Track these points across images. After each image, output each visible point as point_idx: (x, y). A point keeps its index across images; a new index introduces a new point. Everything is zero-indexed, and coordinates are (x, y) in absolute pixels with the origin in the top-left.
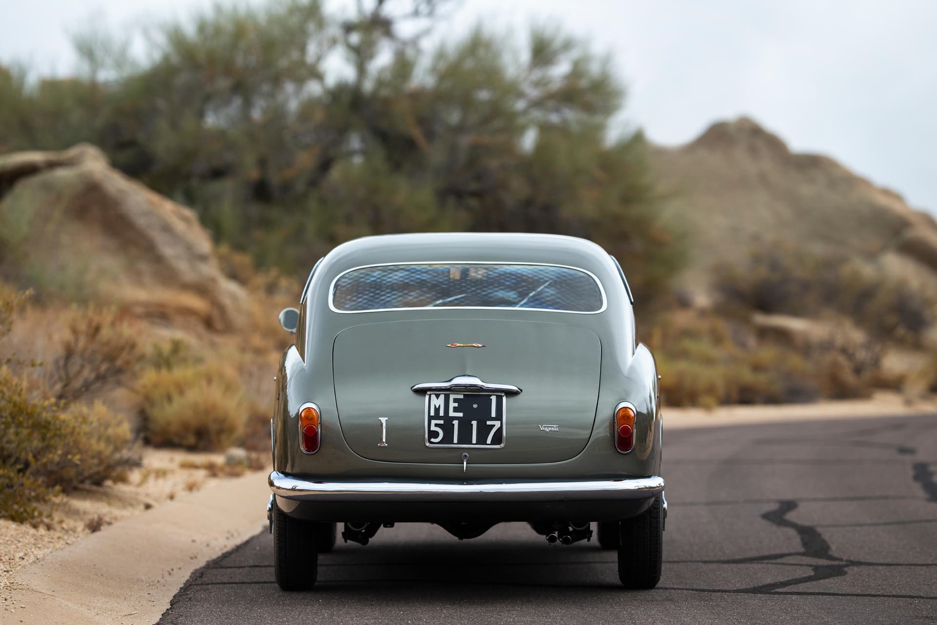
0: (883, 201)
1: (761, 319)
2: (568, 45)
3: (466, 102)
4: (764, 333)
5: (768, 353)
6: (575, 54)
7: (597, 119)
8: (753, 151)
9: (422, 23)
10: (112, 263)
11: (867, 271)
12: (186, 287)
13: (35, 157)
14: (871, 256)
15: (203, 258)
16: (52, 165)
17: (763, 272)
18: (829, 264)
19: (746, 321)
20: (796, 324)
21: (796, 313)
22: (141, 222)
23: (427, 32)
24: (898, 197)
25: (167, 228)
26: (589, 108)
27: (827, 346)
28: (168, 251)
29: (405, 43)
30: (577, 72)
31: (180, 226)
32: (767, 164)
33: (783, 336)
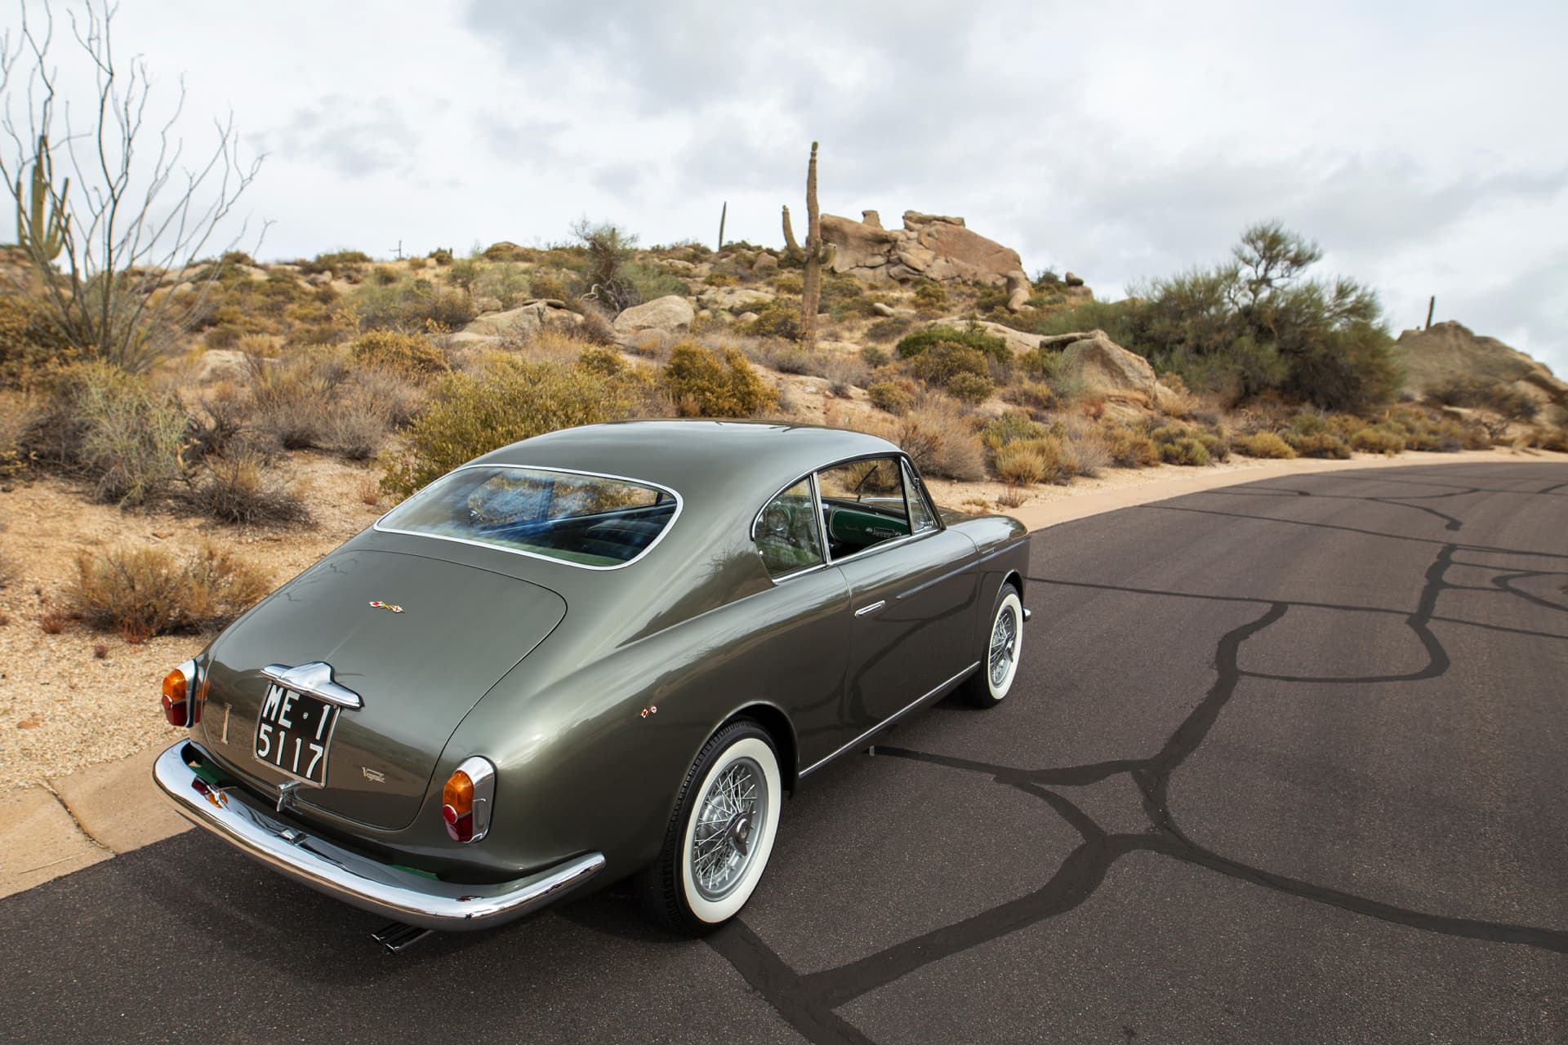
0: (1520, 358)
1: (1446, 408)
2: (1355, 289)
3: (1299, 313)
4: (1447, 414)
5: (1444, 424)
6: (1359, 292)
7: (1368, 320)
8: (1456, 336)
9: (1286, 280)
10: (1106, 379)
11: (1508, 388)
12: (1136, 390)
13: (1077, 335)
14: (1511, 382)
15: (1147, 378)
16: (1083, 338)
17: (1450, 388)
18: (1487, 385)
19: (1440, 409)
20: (1464, 411)
21: (1465, 406)
22: (1119, 362)
23: (1288, 284)
24: (1529, 356)
25: (1131, 365)
26: (1364, 316)
27: (1478, 422)
28: (1130, 375)
29: (1276, 288)
30: (1359, 300)
31: (1137, 364)
32: (1462, 341)
33: (1457, 416)
